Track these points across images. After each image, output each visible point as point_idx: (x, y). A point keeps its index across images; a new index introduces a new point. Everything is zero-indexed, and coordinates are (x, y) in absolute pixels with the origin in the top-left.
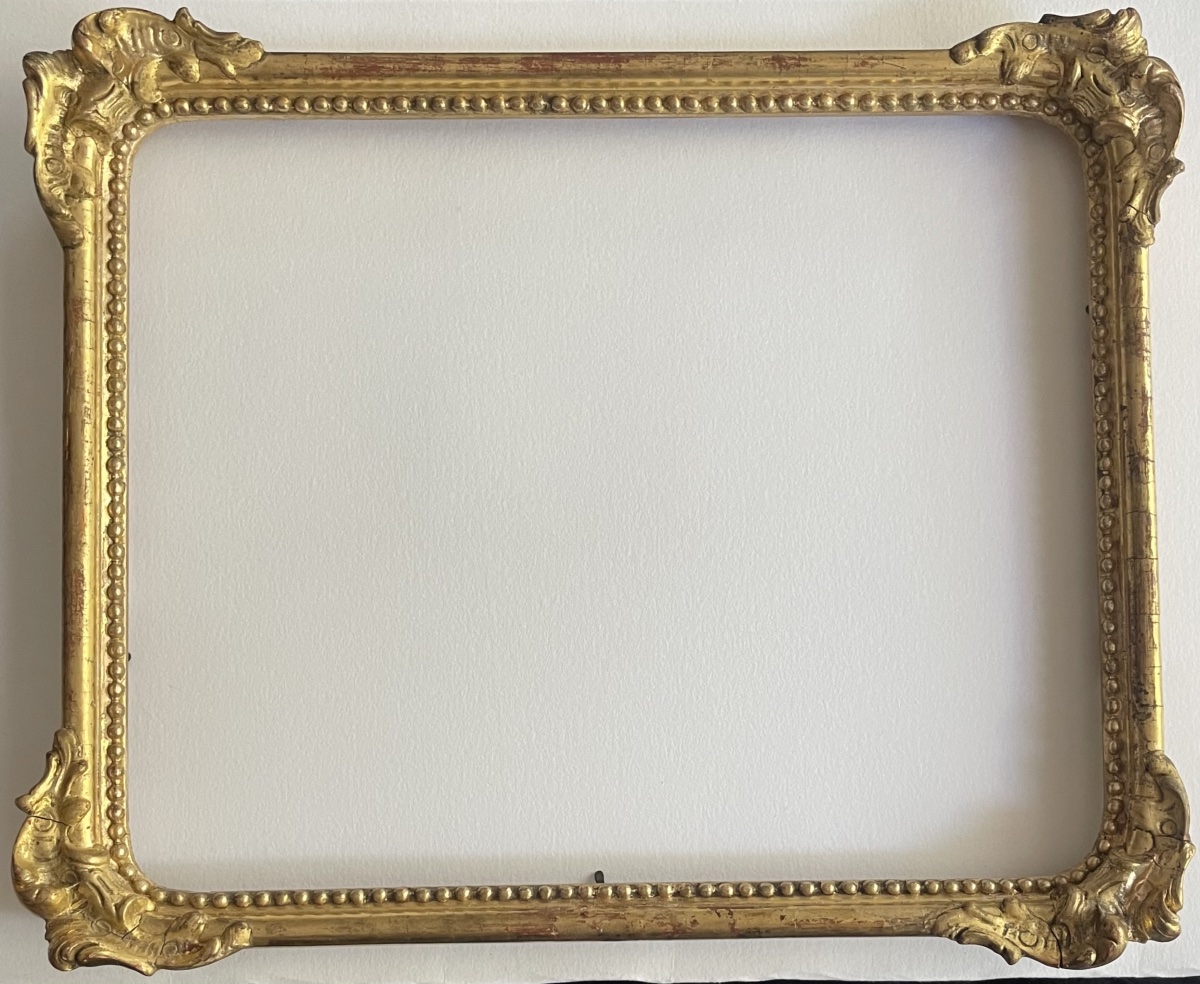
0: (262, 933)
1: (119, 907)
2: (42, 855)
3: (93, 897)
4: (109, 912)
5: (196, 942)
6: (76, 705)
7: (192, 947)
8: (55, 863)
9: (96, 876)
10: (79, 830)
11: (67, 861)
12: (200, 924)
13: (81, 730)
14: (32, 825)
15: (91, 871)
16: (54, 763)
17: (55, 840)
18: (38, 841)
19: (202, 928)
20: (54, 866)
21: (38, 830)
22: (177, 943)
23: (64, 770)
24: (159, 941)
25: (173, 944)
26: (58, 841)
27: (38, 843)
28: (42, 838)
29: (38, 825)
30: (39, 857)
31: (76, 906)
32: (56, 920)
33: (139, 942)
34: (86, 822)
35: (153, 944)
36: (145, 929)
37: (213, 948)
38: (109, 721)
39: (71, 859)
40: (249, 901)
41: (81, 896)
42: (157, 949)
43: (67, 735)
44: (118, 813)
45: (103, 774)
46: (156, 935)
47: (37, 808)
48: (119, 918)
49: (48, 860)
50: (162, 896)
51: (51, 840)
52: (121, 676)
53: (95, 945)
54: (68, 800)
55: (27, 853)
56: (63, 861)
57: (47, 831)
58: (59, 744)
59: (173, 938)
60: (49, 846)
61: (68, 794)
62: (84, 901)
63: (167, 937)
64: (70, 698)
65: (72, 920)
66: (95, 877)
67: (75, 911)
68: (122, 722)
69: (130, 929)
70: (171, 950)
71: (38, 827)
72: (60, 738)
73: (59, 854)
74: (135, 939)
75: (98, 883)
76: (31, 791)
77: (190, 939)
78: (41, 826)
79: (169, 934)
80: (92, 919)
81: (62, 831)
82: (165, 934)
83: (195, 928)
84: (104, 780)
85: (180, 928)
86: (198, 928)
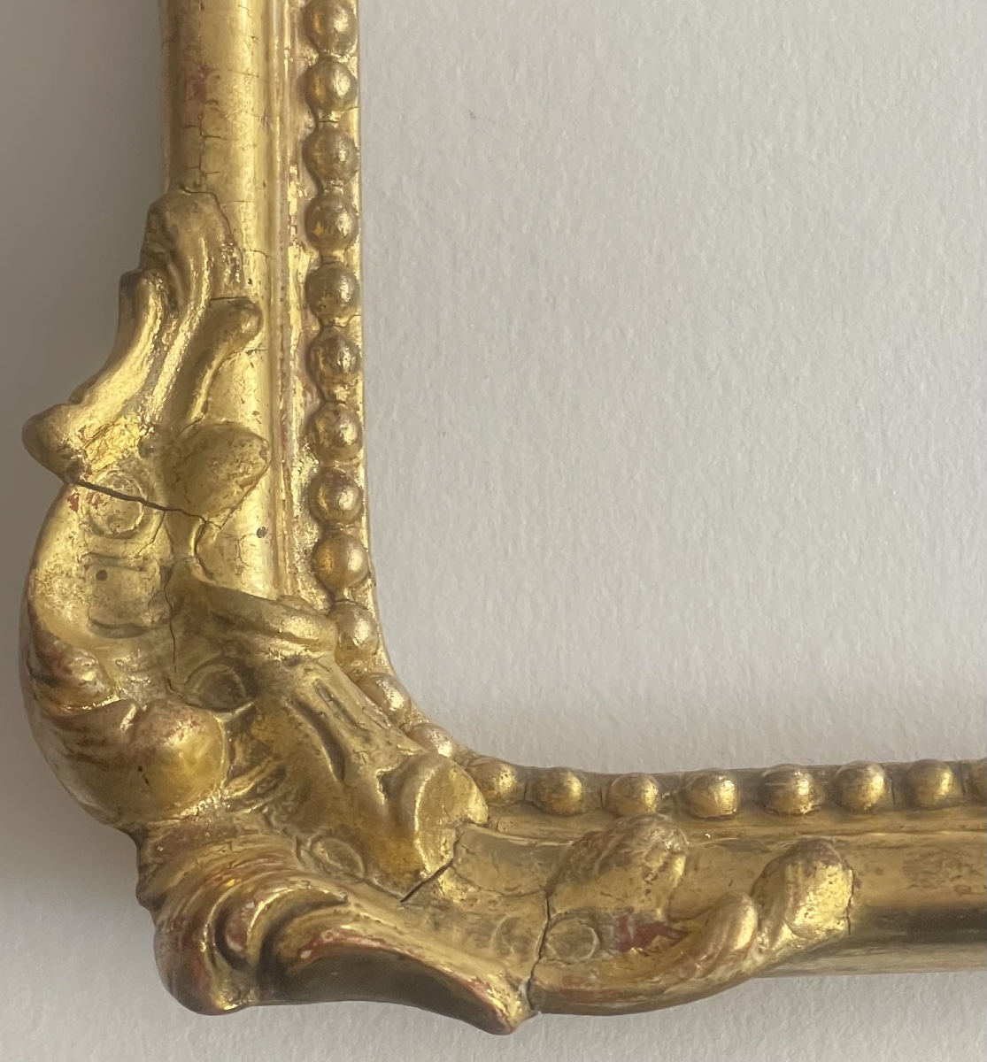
0: (891, 887)
1: (397, 785)
2: (120, 616)
3: (301, 752)
4: (364, 805)
5: (659, 914)
6: (222, 115)
7: (646, 933)
8: (162, 642)
9: (313, 677)
10: (232, 537)
11: (210, 628)
12: (673, 854)
13: (233, 198)
14: (81, 513)
15: (294, 661)
16: (154, 304)
17: (154, 567)
18: (102, 566)
19: (679, 866)
20: (158, 650)
21: (100, 533)
22: (594, 918)
23: (185, 327)
24: (528, 911)
25: (578, 925)
26: (167, 572)
27: (101, 576)
28: (114, 560)
29: (100, 515)
30: (109, 619)
31: (242, 788)
32: (176, 834)
33: (462, 915)
34: (252, 514)
35: (510, 925)
36: (476, 877)
37: (732, 936)
38: (310, 187)
39: (226, 622)
40: (813, 795)
41: (260, 752)
42: (526, 941)
43: (198, 211)
44: (347, 500)
45: (295, 365)
46: (513, 896)
47: (100, 453)
48: (400, 823)
49: (137, 631)
50: (506, 782)
51: (142, 569)
52: (344, 42)
53: (332, 902)
54: (197, 429)
55: (69, 606)
56: (193, 631)
57: (129, 536)
58: (169, 238)
59: (579, 904)
60: (139, 586)
61: (196, 412)
62: (273, 767)
63: (554, 900)
64: (201, 91)
65: (234, 832)
66: (307, 683)
67: (237, 804)
68: (348, 190)
69: (430, 868)
70: (573, 944)
71: (99, 520)
72: (171, 219)
73: (175, 611)
74: (445, 906)
75: (319, 704)
76: (80, 394)
77: (638, 905)
78: (110, 520)
79: (564, 890)
80: (297, 833)
81: (176, 540)
82: (549, 892)
83: (656, 865)
84: (298, 386)
85: (605, 867)
86: (667, 866)
